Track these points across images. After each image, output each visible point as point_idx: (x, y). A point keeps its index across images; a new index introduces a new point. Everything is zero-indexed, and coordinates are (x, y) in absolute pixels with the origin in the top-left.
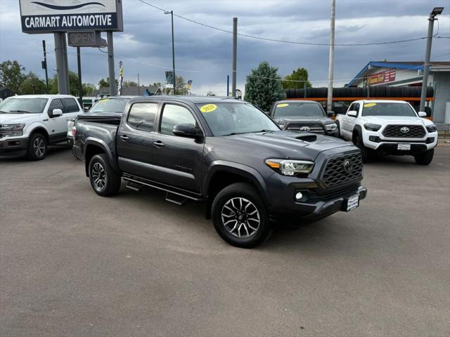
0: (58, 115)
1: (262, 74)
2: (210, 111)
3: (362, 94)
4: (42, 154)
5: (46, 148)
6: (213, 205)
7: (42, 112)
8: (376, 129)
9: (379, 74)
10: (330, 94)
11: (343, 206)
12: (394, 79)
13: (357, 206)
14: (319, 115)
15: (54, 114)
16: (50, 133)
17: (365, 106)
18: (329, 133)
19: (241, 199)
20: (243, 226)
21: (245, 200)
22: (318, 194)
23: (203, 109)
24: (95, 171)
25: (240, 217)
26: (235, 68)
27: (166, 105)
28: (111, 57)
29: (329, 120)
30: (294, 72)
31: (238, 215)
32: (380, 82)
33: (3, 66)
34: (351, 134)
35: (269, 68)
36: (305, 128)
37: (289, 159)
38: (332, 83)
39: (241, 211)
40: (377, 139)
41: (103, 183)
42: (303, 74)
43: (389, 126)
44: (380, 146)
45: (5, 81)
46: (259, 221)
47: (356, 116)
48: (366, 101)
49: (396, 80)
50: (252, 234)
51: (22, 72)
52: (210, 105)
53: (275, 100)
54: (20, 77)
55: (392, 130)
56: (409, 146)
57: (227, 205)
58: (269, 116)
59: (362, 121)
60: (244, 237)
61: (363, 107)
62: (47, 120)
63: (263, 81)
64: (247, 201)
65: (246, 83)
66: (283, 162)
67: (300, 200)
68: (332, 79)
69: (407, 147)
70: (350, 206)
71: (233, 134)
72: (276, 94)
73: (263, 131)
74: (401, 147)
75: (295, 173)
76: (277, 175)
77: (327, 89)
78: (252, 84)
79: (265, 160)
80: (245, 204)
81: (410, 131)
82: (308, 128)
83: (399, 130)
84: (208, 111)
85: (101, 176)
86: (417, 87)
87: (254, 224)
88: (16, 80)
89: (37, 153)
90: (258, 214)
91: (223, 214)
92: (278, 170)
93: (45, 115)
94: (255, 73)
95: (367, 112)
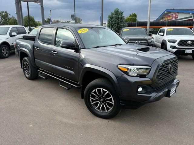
0: (15, 36)
1: (116, 14)
2: (84, 32)
3: (164, 24)
4: (7, 55)
5: (9, 52)
6: (85, 92)
7: (6, 34)
8: (174, 42)
9: (170, 15)
10: (148, 24)
11: (168, 94)
12: (177, 17)
13: (175, 93)
14: (145, 35)
15: (12, 35)
16: (11, 44)
17: (168, 30)
18: (150, 44)
19: (102, 89)
20: (103, 106)
21: (104, 90)
22: (152, 88)
23: (79, 31)
24: (25, 66)
25: (102, 100)
26: (102, 12)
27: (59, 29)
28: (42, 6)
29: (150, 37)
30: (130, 15)
31: (100, 99)
32: (171, 19)
33: (0, 13)
34: (160, 44)
35: (119, 11)
36: (138, 41)
37: (133, 65)
38: (149, 19)
39: (102, 96)
40: (174, 47)
41: (29, 73)
42: (135, 15)
43: (181, 40)
44: (176, 51)
45: (2, 20)
46: (113, 103)
47: (163, 35)
48: (168, 28)
49: (179, 18)
50: (109, 111)
51: (9, 16)
52: (84, 29)
53: (121, 28)
54: (8, 19)
55: (182, 43)
56: (191, 51)
57: (93, 93)
58: (119, 35)
59: (166, 38)
60: (104, 112)
61: (167, 31)
62: (9, 38)
63: (116, 18)
64: (106, 90)
65: (108, 19)
66: (130, 67)
67: (141, 92)
68: (150, 17)
69: (190, 51)
70: (171, 93)
71: (98, 47)
72: (122, 24)
73: (116, 45)
74: (187, 51)
75: (138, 74)
76: (125, 76)
77: (147, 22)
78: (111, 19)
79: (117, 66)
80: (104, 92)
81: (192, 43)
82: (139, 42)
83: (187, 42)
84: (83, 32)
85: (28, 69)
86: (191, 21)
87: (110, 105)
88: (6, 20)
89: (4, 55)
90: (113, 99)
91: (91, 98)
92: (126, 73)
93: (8, 36)
94: (112, 14)
95: (169, 33)
